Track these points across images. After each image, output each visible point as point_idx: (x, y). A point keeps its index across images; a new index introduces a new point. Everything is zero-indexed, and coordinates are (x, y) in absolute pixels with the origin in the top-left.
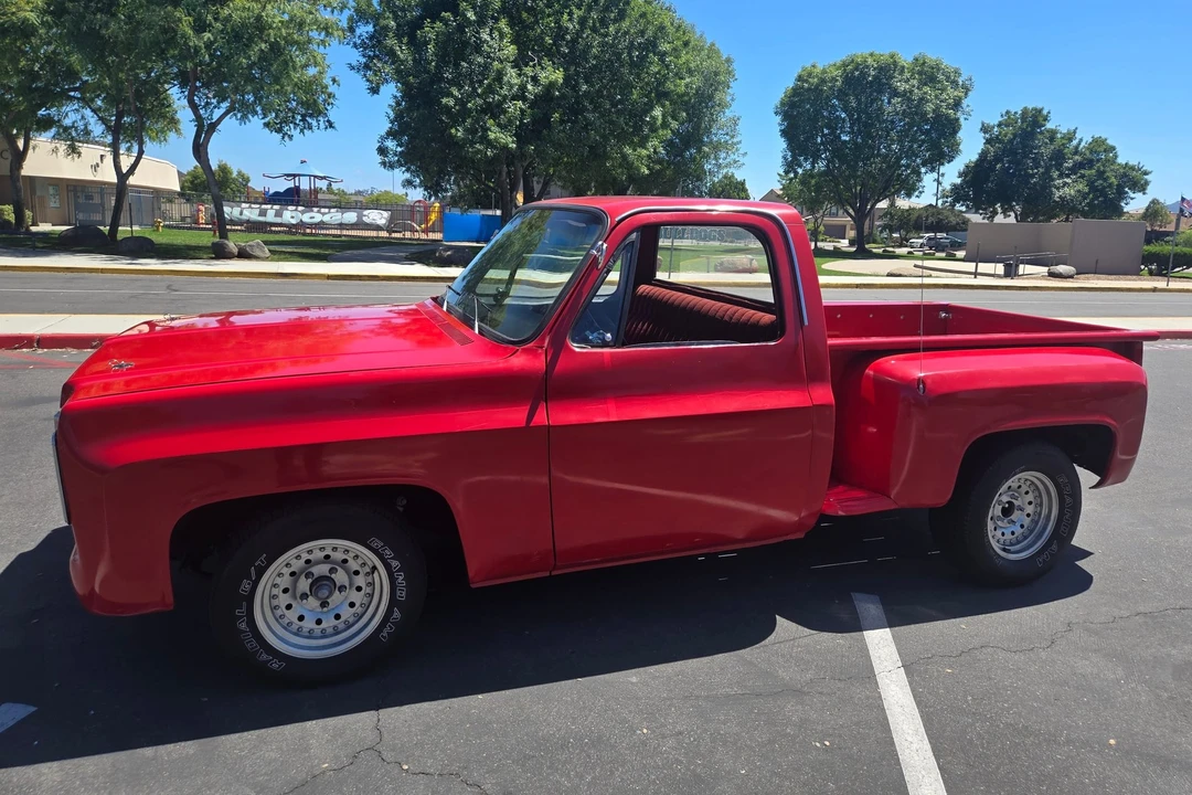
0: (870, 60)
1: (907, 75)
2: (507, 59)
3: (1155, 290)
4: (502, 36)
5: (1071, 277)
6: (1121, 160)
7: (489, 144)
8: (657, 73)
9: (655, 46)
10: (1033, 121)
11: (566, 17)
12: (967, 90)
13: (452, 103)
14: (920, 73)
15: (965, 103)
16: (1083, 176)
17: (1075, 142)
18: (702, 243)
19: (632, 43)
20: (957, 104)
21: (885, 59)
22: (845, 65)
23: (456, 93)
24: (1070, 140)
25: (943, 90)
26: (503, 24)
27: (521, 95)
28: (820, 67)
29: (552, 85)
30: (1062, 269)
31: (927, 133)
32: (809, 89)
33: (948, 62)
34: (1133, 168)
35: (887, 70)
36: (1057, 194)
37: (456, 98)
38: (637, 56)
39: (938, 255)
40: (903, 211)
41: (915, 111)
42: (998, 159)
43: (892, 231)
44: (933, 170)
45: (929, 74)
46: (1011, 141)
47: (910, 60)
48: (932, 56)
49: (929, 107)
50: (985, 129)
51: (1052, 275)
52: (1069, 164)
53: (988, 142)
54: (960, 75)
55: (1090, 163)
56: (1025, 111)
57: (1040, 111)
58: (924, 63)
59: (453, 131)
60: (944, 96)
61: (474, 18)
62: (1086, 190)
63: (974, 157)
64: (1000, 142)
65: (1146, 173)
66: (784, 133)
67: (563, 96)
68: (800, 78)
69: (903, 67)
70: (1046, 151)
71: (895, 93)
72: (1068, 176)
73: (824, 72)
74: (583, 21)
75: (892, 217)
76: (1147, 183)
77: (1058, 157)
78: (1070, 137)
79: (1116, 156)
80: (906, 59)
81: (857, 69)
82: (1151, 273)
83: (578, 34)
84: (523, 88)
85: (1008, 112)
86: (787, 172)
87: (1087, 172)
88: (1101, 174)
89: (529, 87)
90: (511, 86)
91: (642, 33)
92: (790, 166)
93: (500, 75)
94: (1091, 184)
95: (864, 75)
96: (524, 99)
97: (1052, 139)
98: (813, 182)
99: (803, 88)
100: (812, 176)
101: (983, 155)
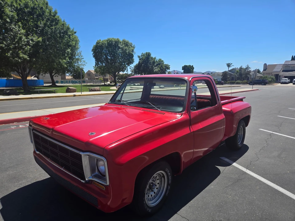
0: (113, 40)
1: (121, 44)
2: (23, 34)
3: (179, 89)
4: (19, 27)
5: (164, 88)
6: (165, 63)
7: (20, 58)
8: (67, 40)
9: (67, 33)
10: (148, 55)
11: (39, 23)
12: (134, 48)
13: (4, 46)
14: (124, 43)
15: (134, 50)
16: (158, 67)
17: (156, 60)
18: (75, 84)
19: (60, 31)
20: (133, 51)
21: (116, 40)
22: (107, 41)
23: (5, 43)
24: (155, 59)
25: (130, 48)
26: (20, 23)
27: (28, 44)
28: (102, 40)
29: (39, 42)
30: (162, 86)
31: (127, 57)
32: (100, 46)
33: (130, 42)
34: (167, 65)
35: (117, 42)
36: (155, 70)
37: (5, 45)
38: (62, 35)
39: (132, 85)
40: (121, 75)
41: (124, 52)
42: (142, 63)
43: (119, 80)
44: (129, 66)
45: (126, 44)
46: (145, 59)
47: (122, 40)
48: (127, 40)
49: (127, 51)
50: (139, 57)
51: (160, 88)
52: (155, 64)
53: (140, 59)
54: (132, 44)
55: (159, 64)
56: (146, 53)
57: (149, 53)
58: (125, 41)
59: (7, 54)
60: (130, 49)
61: (9, 21)
62: (160, 69)
63: (138, 63)
64: (143, 59)
65: (169, 66)
66: (94, 56)
67: (42, 45)
68: (97, 43)
69: (121, 42)
70: (152, 61)
71: (119, 48)
72: (156, 67)
73: (103, 41)
74: (45, 24)
75: (119, 76)
76: (170, 68)
77: (154, 62)
78: (155, 58)
79: (164, 62)
80: (121, 40)
81: (110, 42)
82: (176, 86)
83: (44, 28)
84: (28, 42)
85: (142, 53)
86: (96, 66)
87: (159, 66)
88: (162, 66)
89: (30, 42)
90: (25, 42)
91: (63, 29)
92: (97, 64)
93: (21, 38)
94: (160, 68)
95: (112, 43)
96: (30, 45)
97: (152, 59)
98: (102, 68)
99: (98, 45)
100: (102, 67)
101: (139, 62)
